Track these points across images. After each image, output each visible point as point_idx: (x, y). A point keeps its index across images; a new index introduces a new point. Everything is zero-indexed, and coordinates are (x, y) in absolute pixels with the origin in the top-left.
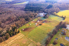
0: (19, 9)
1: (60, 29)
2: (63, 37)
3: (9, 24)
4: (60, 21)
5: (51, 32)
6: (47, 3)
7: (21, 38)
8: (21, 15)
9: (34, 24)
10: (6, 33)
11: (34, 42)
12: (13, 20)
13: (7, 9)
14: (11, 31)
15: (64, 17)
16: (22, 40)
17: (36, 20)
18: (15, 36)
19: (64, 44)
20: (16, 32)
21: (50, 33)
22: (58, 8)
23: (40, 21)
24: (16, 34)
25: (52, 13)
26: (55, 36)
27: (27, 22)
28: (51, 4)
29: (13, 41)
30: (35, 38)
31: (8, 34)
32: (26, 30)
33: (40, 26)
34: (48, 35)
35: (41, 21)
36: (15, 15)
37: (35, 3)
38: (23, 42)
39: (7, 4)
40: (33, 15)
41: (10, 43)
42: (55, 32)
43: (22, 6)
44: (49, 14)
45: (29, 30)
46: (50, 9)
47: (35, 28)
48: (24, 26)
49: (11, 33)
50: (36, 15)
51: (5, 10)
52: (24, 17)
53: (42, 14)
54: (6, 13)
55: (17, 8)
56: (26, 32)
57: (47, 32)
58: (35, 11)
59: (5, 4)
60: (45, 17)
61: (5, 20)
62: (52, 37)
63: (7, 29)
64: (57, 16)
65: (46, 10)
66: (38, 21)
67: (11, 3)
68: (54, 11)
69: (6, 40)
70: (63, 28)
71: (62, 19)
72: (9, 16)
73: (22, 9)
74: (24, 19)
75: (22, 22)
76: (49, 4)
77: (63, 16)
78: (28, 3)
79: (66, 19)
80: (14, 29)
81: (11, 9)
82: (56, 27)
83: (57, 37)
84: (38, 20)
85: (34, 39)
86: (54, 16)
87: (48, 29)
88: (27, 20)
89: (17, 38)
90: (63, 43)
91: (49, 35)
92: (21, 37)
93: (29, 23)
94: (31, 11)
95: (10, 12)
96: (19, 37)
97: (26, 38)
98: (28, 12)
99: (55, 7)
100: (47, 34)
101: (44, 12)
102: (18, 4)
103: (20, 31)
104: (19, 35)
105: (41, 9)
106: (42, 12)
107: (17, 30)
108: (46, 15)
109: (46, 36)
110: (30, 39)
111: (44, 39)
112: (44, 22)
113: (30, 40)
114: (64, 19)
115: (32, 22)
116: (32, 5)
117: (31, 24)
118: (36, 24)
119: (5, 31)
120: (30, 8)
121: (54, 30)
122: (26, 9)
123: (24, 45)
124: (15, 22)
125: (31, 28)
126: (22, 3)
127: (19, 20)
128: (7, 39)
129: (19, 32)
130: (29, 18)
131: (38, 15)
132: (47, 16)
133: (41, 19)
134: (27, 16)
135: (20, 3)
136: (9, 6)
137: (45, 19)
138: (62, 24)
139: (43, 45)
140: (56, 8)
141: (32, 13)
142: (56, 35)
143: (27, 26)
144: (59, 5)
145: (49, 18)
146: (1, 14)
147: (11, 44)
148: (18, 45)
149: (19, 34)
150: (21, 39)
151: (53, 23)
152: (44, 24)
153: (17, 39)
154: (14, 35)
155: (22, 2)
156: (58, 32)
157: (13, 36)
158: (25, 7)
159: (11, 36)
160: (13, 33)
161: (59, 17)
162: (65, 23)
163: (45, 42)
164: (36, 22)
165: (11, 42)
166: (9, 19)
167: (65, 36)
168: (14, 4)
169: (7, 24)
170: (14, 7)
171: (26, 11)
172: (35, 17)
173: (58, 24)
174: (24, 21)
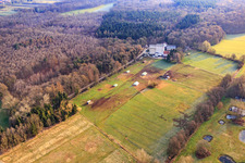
0: (79, 30)
1: (221, 103)
2: (230, 133)
3: (41, 81)
4: (224, 75)
5: (188, 112)
6: (179, 11)
7: (81, 131)
8: (84, 51)
9: (128, 86)
10: (29, 115)
11: (127, 147)
12: (54, 70)
13: (36, 31)
14: (46, 106)
15: (238, 58)
16: (85, 139)
17: (136, 69)
18: (61, 126)
19: (236, 156)
20: (65, 113)
21: (186, 116)
22: (219, 28)
23: (149, 72)
24: (64, 120)
25: (195, 46)
26: (203, 130)
27: (104, 75)
28: (193, 13)
29: (52, 141)
30: (130, 133)
31: (35, 117)
32: (99, 103)
33: (149, 91)
34: (177, 124)
35: (156, 72)
36: (64, 51)
37: (136, 9)
38: (88, 147)
39: (37, 15)
40: (127, 50)
41: (41, 148)
42: (202, 115)
43: (90, 21)
44: (184, 48)
45: (112, 105)
46: (190, 30)
47: (131, 97)
48: (95, 89)
49: (46, 114)
50: (138, 51)
51: (29, 34)
52: (93, 59)
53: (159, 50)
54: (33, 46)
55: (72, 27)
56: (100, 113)
57: (176, 112)
58: (135, 38)
59: (31, 14)
60: (169, 59)
61: (28, 68)
62: (191, 131)
63: (34, 102)
64: (213, 54)
65: (174, 33)
66: (145, 73)
67: (52, 10)
68: (203, 39)
69: (28, 138)
70: (234, 98)
71: (231, 65)
72: (42, 54)
73: (89, 32)
74: (93, 66)
75: (87, 75)
76: (186, 14)
77: (234, 56)
78: (112, 11)
80: (56, 101)
81: (51, 32)
82: (208, 94)
83: (209, 132)
84: (143, 71)
85: (125, 139)
86: (201, 56)
87: (178, 101)
88: (105, 69)
89: (68, 133)
90: (230, 154)
91: (181, 123)
92: (81, 128)
93: (112, 79)
94: (120, 37)
95: (47, 42)
96: (75, 128)
97: (98, 135)
98: (110, 40)
99: (206, 23)
100: (174, 120)
101: (166, 40)
102: (76, 12)
103: (79, 109)
104: (76, 123)
105: (157, 29)
106: (160, 42)
107: (70, 105)
108: (172, 51)
109: (171, 129)
110: (111, 137)
111: (163, 139)
112: (165, 77)
113: (112, 140)
114: (239, 68)
115: (122, 77)
116: (125, 15)
117: (118, 83)
118: (137, 83)
119: (27, 106)
120: (118, 27)
121: (199, 108)
122: (102, 30)
123: (91, 157)
124: (61, 76)
125: (116, 98)
126: (90, 11)
127: (78, 68)
128: (34, 136)
129: (74, 112)
130: (113, 61)
131: (144, 52)
132: (175, 54)
133: (154, 68)
134: (103, 57)
135: (83, 11)
136: (44, 19)
137: (169, 68)
138: (230, 84)
139: (156, 160)
140: (211, 27)
141: (122, 46)
142: (208, 124)
143: (103, 90)
144: (222, 16)
145: (185, 63)
146: (15, 47)
147: (44, 153)
148: (69, 156)
149: (76, 118)
150: (82, 135)
151: (198, 82)
152: (164, 85)
153: (68, 137)
154: (56, 121)
155: (89, 7)
156: (214, 115)
157: (53, 125)
158: (98, 25)
159: (46, 126)
160: (54, 113)
161: (218, 59)
162: (241, 81)
163: (166, 148)
164: (137, 76)
165: (47, 145)
166: (43, 66)
167: (240, 127)
168: (63, 14)
169: (35, 84)
170: (60, 25)
171: (103, 36)
172: (132, 58)
173: (217, 84)
174: (94, 73)
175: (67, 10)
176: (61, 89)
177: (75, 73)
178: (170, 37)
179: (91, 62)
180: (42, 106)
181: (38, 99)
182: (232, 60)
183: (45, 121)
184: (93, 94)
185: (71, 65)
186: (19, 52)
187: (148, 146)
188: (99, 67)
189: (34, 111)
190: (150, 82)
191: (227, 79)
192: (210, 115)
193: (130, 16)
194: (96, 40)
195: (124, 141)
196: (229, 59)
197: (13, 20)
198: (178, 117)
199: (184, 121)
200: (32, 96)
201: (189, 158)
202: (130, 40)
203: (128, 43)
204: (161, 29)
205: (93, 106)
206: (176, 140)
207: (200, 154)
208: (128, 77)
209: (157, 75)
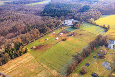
0: (33, 12)
1: (95, 48)
2: (98, 62)
3: (12, 37)
4: (98, 35)
5: (80, 52)
6: (81, 3)
7: (28, 61)
8: (34, 23)
9: (53, 39)
10: (4, 53)
11: (49, 69)
12: (19, 32)
13: (13, 13)
15: (106, 26)
16: (29, 65)
17: (58, 31)
18: (19, 58)
19: (99, 74)
20: (21, 52)
21: (78, 54)
22: (99, 12)
23: (64, 33)
24: (21, 55)
25: (87, 20)
26: (86, 61)
27: (42, 34)
28: (88, 5)
29: (14, 66)
30: (51, 62)
31: (7, 54)
32: (38, 48)
33: (63, 42)
34: (74, 58)
36: (24, 23)
37: (61, 2)
38: (31, 69)
39: (14, 5)
40: (54, 22)
41: (8, 69)
42: (86, 54)
43: (39, 8)
44: (81, 21)
45: (44, 48)
46: (85, 13)
47: (54, 45)
48: (37, 41)
50: (59, 23)
51: (9, 14)
53: (70, 22)
54: (10, 20)
55: (30, 11)
56: (38, 52)
57: (74, 53)
58: (59, 16)
59: (11, 5)
60: (73, 27)
61: (7, 30)
63: (7, 47)
64: (95, 24)
65: (78, 14)
66: (62, 33)
67: (21, 3)
68: (91, 17)
69: (3, 64)
70: (101, 45)
71: (103, 30)
72: (14, 24)
73: (38, 13)
74: (37, 30)
75: (33, 34)
76: (84, 5)
77: (104, 26)
78: (49, 3)
79: (109, 31)
82: (90, 44)
83: (88, 62)
85: (49, 65)
87: (76, 47)
88: (43, 31)
89: (22, 62)
90: (96, 73)
91: (76, 57)
92: (28, 59)
93: (46, 36)
94: (52, 16)
95: (17, 18)
96: (25, 59)
97: (36, 63)
98: (47, 17)
99: (93, 9)
100: (73, 56)
101: (73, 18)
103: (29, 50)
104: (26, 57)
105: (70, 12)
106: (71, 19)
107: (24, 49)
108: (76, 23)
109: (71, 60)
110: (42, 64)
111: (66, 65)
112: (71, 35)
113: (42, 65)
114: (106, 31)
115: (51, 35)
116: (55, 5)
117: (49, 38)
118: (57, 38)
119: (3, 49)
120: (51, 11)
122: (44, 13)
123: (31, 73)
125: (47, 45)
127: (29, 30)
128: (6, 63)
129: (26, 52)
130: (47, 27)
131: (63, 23)
133: (66, 31)
134: (42, 25)
135: (36, 3)
136: (17, 7)
137: (73, 31)
138: (101, 39)
140: (95, 11)
141: (52, 20)
142: (88, 58)
143: (41, 41)
144: (101, 6)
145: (81, 29)
146: (2, 20)
147: (10, 71)
148: (21, 73)
149: (26, 55)
150: (29, 63)
151: (86, 38)
152: (70, 39)
153: (22, 64)
155: (40, 1)
156: (92, 54)
157: (15, 58)
158: (42, 10)
159: (12, 58)
160: (16, 52)
162: (106, 37)
163: (67, 69)
164: (58, 35)
165: (12, 67)
166: (14, 30)
167: (103, 60)
169: (9, 38)
170: (25, 10)
171: (44, 15)
172: (56, 26)
173: (95, 39)
174: (37, 33)
175: (29, 3)
176: (20, 41)
177: (28, 33)
178: (75, 16)
179: (36, 28)
180: (10, 49)
181: (9, 46)
182: (104, 27)
183: (11, 56)
184: (36, 43)
185: (27, 29)
186: (3, 23)
187: (59, 68)
188: (40, 30)
189: (6, 51)
190: (63, 38)
191: (99, 37)
192: (89, 54)
193: (58, 6)
194: (40, 17)
195: (48, 66)
196: (102, 27)
197: (3, 8)
198: (75, 55)
199: (77, 56)
200: (6, 44)
201: (76, 74)
202: (56, 17)
203: (55, 19)
204: (71, 12)
205: (36, 49)
206: (71, 66)
207: (82, 73)
208: (54, 35)
209: (68, 34)
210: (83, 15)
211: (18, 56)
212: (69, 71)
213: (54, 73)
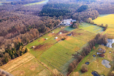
0: (31, 12)
1: (94, 47)
2: (98, 61)
4: (97, 34)
5: (79, 51)
6: (79, 3)
7: (29, 60)
8: (33, 23)
9: (53, 39)
10: (4, 53)
11: (50, 68)
12: (18, 32)
13: (11, 13)
15: (104, 25)
16: (30, 64)
17: (57, 31)
18: (19, 58)
19: (99, 72)
20: (22, 52)
21: (78, 53)
22: (97, 11)
23: (63, 32)
24: (21, 55)
25: (85, 20)
26: (85, 59)
27: (41, 34)
28: (85, 5)
29: (15, 65)
30: (51, 61)
31: (7, 54)
32: (38, 47)
33: (63, 41)
34: (73, 57)
36: (23, 23)
37: (59, 3)
38: (31, 68)
39: (12, 5)
40: (53, 22)
41: (9, 69)
42: (86, 52)
43: (37, 9)
44: (80, 21)
45: (44, 48)
46: (83, 13)
47: (53, 44)
48: (37, 41)
49: (12, 52)
50: (58, 23)
51: (7, 15)
53: (68, 22)
54: (9, 21)
55: (28, 11)
56: (38, 52)
57: (74, 51)
58: (57, 16)
59: (9, 6)
60: (72, 26)
61: (6, 31)
62: (80, 60)
63: (7, 47)
64: (93, 24)
65: (76, 14)
66: (61, 33)
67: (19, 3)
68: (89, 16)
69: (3, 64)
70: (101, 44)
71: (101, 29)
72: (13, 24)
73: (36, 13)
74: (36, 30)
75: (33, 34)
76: (82, 5)
77: (102, 25)
78: (47, 4)
79: (107, 30)
80: (18, 46)
81: (18, 14)
82: (89, 43)
83: (88, 60)
86: (87, 25)
87: (75, 46)
88: (42, 31)
89: (23, 61)
91: (76, 56)
93: (45, 36)
94: (50, 16)
95: (16, 19)
96: (26, 59)
97: (36, 62)
98: (45, 17)
99: (90, 9)
100: (73, 55)
101: (72, 17)
102: (31, 4)
103: (29, 50)
104: (27, 57)
105: (68, 12)
106: (69, 18)
107: (24, 48)
108: (75, 22)
109: (71, 59)
110: (42, 63)
111: (67, 64)
112: (70, 35)
113: (43, 65)
114: (104, 30)
115: (50, 35)
116: (53, 6)
117: (48, 38)
118: (57, 38)
119: (3, 49)
120: (50, 11)
121: (84, 49)
122: (42, 13)
123: (32, 73)
124: (21, 35)
125: (47, 45)
127: (29, 31)
128: (6, 63)
129: (26, 51)
130: (46, 27)
131: (61, 23)
132: (75, 24)
133: (65, 30)
135: (34, 4)
136: (15, 8)
137: (72, 30)
138: (100, 38)
140: (93, 11)
142: (88, 56)
143: (41, 41)
144: (98, 6)
145: (80, 28)
147: (10, 71)
148: (22, 72)
149: (27, 54)
150: (29, 62)
151: (85, 37)
152: (69, 38)
153: (22, 63)
156: (91, 53)
157: (16, 58)
158: (40, 10)
159: (12, 58)
160: (16, 52)
161: (95, 26)
162: (104, 36)
163: (68, 68)
164: (57, 34)
165: (12, 67)
166: (13, 30)
167: (102, 58)
168: (25, 5)
169: (9, 38)
170: (23, 10)
171: (42, 16)
172: (55, 26)
173: (94, 38)
174: (37, 33)
175: (27, 3)
176: (20, 41)
177: (28, 33)
178: (73, 16)
179: (35, 28)
180: (10, 49)
181: (9, 46)
182: (102, 26)
183: (11, 56)
184: (36, 43)
185: (26, 29)
186: (2, 23)
187: (59, 67)
188: (39, 30)
189: (6, 51)
190: (62, 37)
191: (98, 36)
192: (89, 52)
193: (56, 6)
194: (39, 18)
195: (48, 65)
196: (100, 26)
198: (74, 53)
199: (77, 55)
200: (6, 44)
201: (77, 73)
202: (55, 17)
203: (53, 19)
204: (70, 12)
205: (35, 49)
206: (72, 64)
207: (83, 71)
208: (53, 35)
209: (67, 34)
210: (81, 15)
211: (18, 56)
212: (70, 70)
213: (55, 71)
